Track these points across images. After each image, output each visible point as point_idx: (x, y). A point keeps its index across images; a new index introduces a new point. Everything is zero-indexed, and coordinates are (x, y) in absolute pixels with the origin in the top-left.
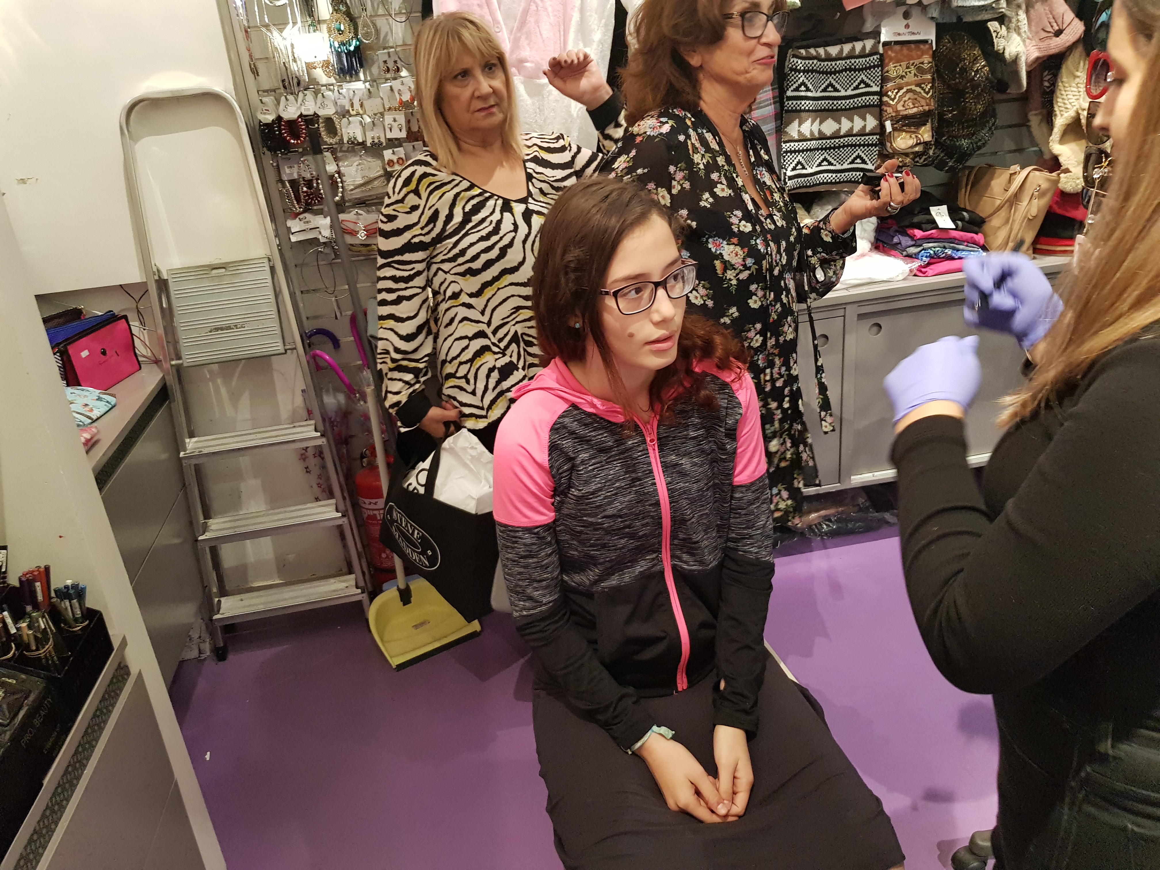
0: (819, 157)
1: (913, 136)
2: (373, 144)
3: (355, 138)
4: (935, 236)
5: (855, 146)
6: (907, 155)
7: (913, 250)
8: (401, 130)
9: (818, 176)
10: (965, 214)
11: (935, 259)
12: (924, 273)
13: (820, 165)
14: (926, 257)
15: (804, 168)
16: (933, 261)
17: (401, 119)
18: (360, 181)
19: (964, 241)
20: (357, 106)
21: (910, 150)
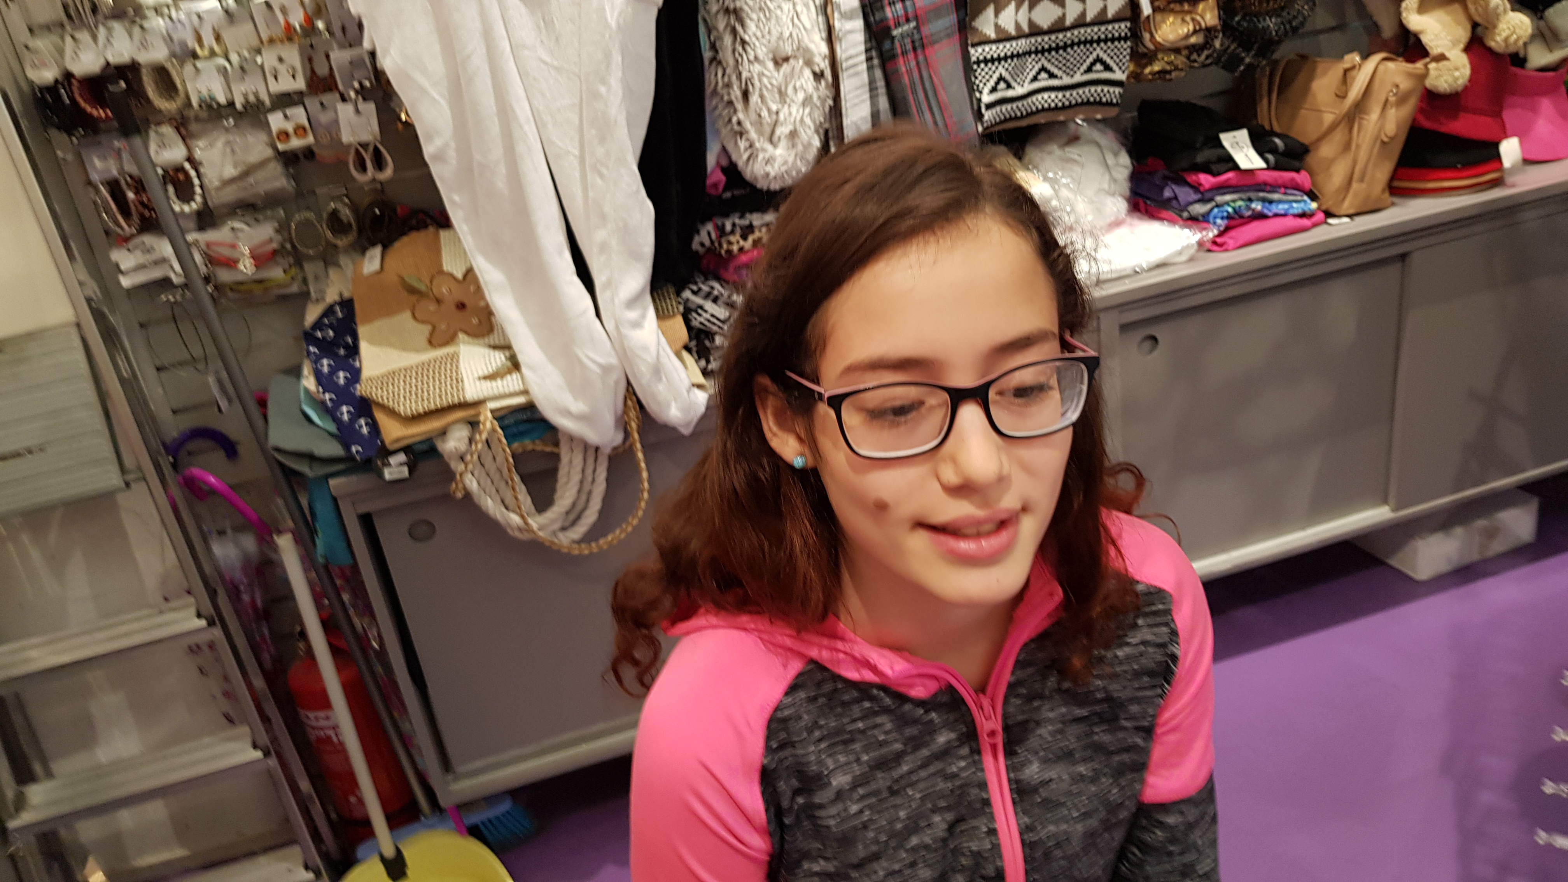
0: (1032, 65)
1: (1188, 18)
2: (247, 105)
3: (213, 99)
4: (1234, 182)
5: (1091, 42)
6: (1177, 51)
7: (1199, 209)
8: (294, 77)
9: (1034, 98)
10: (1277, 141)
11: (1236, 221)
12: (1220, 245)
13: (1035, 79)
14: (1222, 218)
15: (1009, 86)
16: (1233, 223)
17: (293, 55)
18: (230, 171)
19: (1279, 186)
20: (209, 39)
21: (1183, 43)
